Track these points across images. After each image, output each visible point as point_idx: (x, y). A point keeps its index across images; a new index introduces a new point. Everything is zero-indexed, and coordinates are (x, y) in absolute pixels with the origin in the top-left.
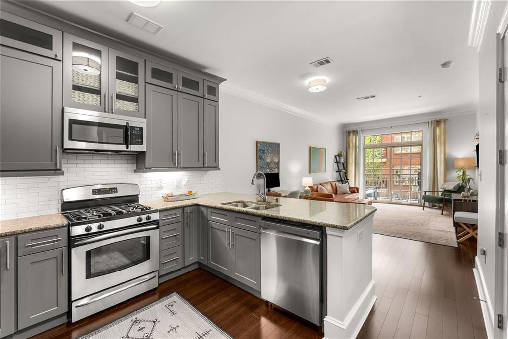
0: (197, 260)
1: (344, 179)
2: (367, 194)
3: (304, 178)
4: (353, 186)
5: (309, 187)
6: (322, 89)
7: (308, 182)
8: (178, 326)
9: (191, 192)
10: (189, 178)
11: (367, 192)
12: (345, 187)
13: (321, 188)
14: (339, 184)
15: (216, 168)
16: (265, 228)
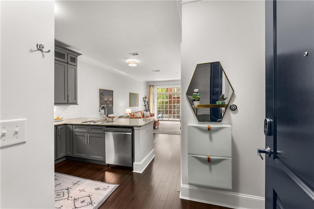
0: (65, 155)
1: (148, 110)
2: (159, 117)
3: (127, 109)
4: (152, 113)
5: (129, 114)
6: (135, 65)
7: (129, 111)
8: (61, 183)
9: (59, 117)
10: (57, 110)
11: (159, 116)
12: (148, 114)
13: (136, 114)
14: (145, 112)
15: (76, 103)
16: (107, 131)
